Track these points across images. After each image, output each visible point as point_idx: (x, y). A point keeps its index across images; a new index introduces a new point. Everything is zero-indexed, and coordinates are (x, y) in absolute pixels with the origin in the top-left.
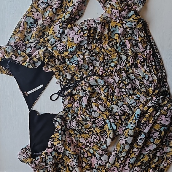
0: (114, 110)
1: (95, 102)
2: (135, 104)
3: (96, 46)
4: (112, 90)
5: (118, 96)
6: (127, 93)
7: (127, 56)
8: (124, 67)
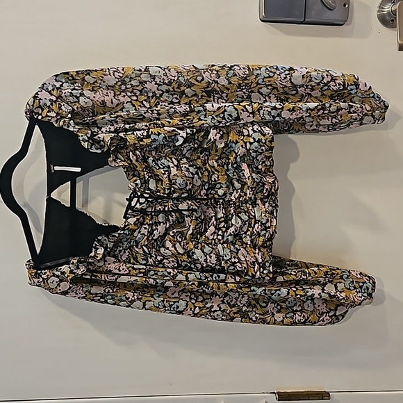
0: (195, 257)
1: (172, 236)
2: (228, 257)
3: (199, 158)
4: (205, 226)
5: (208, 239)
6: (223, 238)
7: (244, 184)
8: (236, 199)
